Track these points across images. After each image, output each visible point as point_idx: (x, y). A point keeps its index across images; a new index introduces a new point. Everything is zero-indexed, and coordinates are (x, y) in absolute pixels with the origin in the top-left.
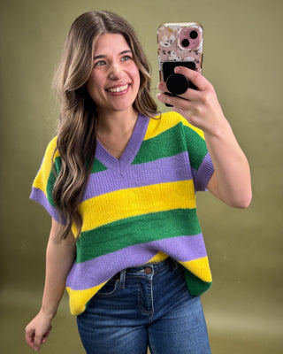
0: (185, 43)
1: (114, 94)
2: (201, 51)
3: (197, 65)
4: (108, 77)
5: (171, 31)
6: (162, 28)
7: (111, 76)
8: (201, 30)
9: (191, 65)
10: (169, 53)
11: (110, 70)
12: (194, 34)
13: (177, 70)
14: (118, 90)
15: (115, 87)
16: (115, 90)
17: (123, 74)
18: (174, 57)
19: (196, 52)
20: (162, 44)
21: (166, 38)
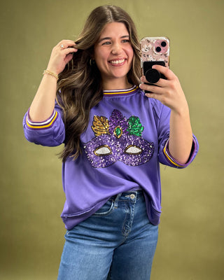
0: (158, 50)
1: (114, 65)
2: (168, 55)
3: (166, 64)
4: (111, 52)
5: (149, 42)
6: (144, 40)
7: (113, 52)
8: (168, 41)
9: (162, 64)
10: (148, 56)
11: (113, 48)
12: (164, 44)
14: (117, 62)
15: (115, 60)
17: (122, 51)
18: (151, 59)
19: (165, 55)
20: (143, 50)
21: (146, 46)
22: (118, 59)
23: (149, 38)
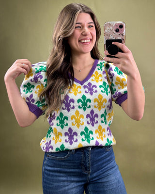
0: (117, 31)
3: (123, 41)
4: (82, 34)
5: (110, 25)
7: (83, 33)
8: (124, 24)
9: (120, 41)
10: (110, 35)
12: (121, 26)
13: (113, 43)
14: (86, 41)
16: (84, 41)
17: (89, 33)
18: (111, 38)
19: (122, 34)
20: (106, 31)
21: (108, 28)
22: (86, 39)
23: (110, 22)
